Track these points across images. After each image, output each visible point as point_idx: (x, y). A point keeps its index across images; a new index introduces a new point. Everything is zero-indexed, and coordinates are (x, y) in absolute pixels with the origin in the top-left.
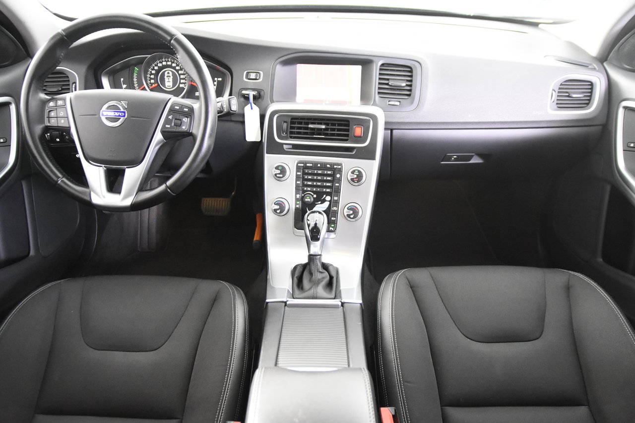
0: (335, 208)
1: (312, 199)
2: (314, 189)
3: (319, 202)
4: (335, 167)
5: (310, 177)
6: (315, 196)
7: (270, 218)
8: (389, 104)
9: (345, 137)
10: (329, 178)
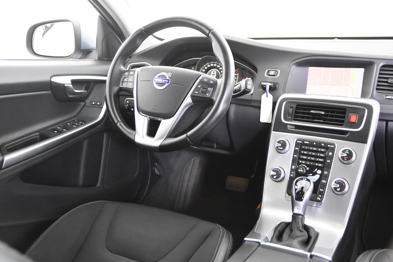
0: (324, 181)
1: (305, 171)
2: (308, 163)
3: (311, 175)
4: (329, 146)
5: (305, 152)
6: (308, 169)
7: (268, 182)
8: (386, 98)
9: (341, 123)
10: (322, 155)
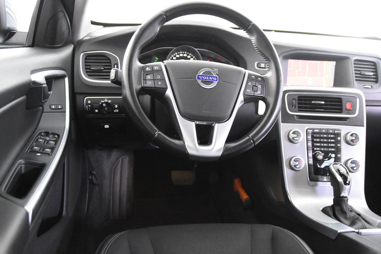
1: (321, 157)
2: (322, 149)
3: (327, 159)
4: (336, 132)
5: (318, 140)
6: (323, 154)
8: (364, 88)
10: (332, 141)
